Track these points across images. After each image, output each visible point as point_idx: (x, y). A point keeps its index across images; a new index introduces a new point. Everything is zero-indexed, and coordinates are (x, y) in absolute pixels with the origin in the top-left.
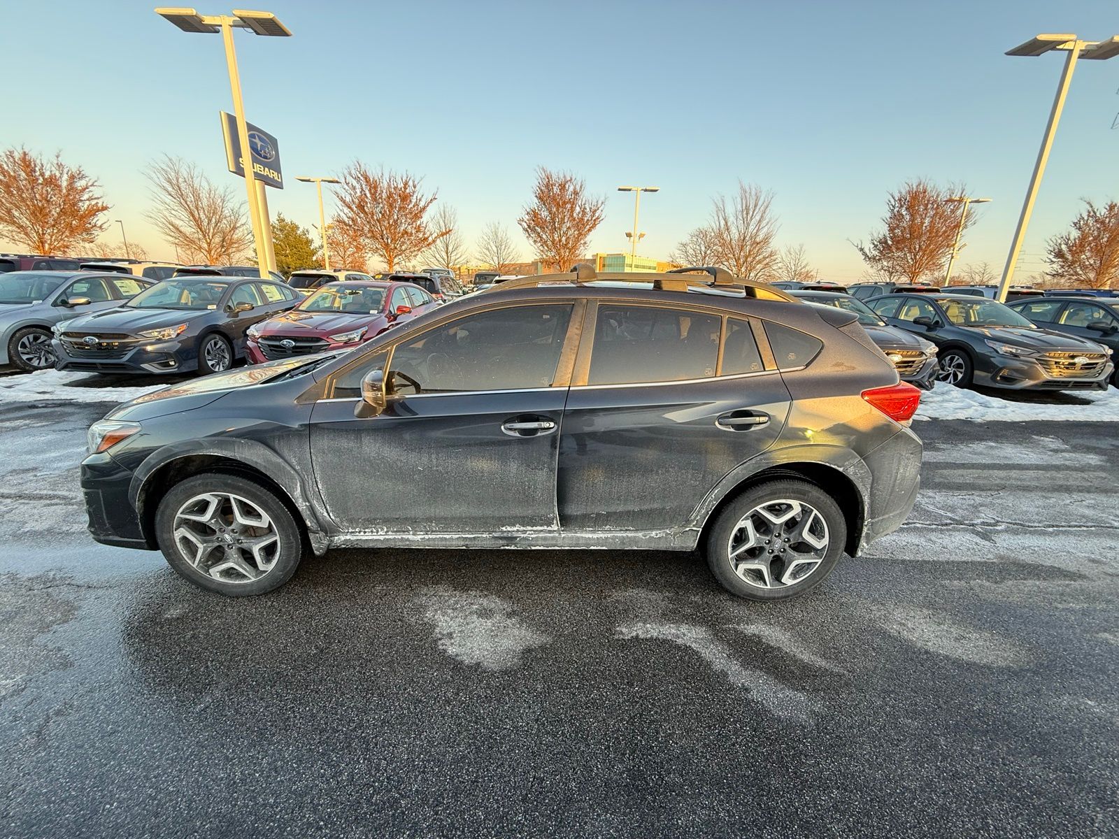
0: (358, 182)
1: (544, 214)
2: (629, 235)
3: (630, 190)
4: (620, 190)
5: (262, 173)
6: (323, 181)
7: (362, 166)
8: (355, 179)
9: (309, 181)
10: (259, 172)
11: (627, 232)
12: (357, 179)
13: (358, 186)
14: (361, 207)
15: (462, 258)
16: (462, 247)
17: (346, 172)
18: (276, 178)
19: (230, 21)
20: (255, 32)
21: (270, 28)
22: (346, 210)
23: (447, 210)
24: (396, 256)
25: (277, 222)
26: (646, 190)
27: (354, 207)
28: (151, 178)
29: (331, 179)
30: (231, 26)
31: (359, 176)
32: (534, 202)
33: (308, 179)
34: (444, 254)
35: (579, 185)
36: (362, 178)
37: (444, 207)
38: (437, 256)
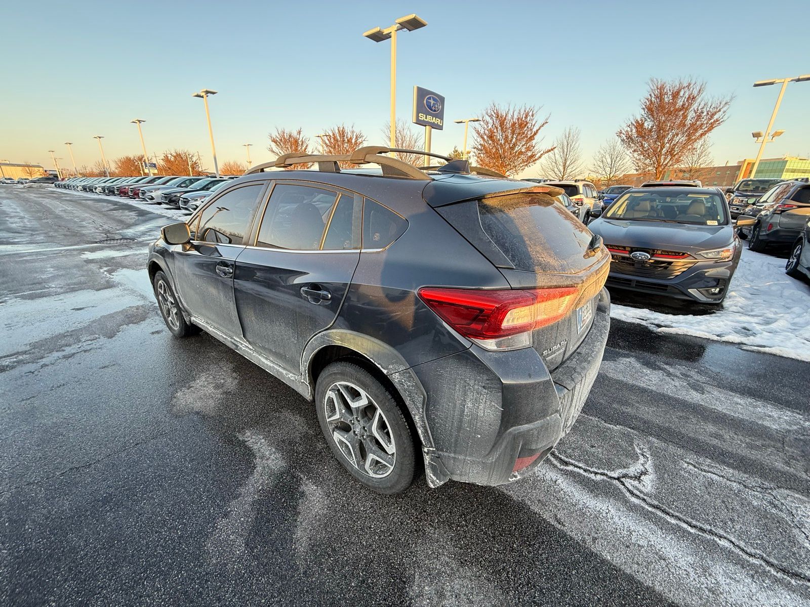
0: (491, 118)
1: (648, 124)
2: (757, 135)
3: (772, 83)
4: (756, 85)
5: (431, 121)
6: (469, 121)
7: (497, 106)
8: (490, 116)
9: (461, 122)
10: (429, 121)
11: (755, 131)
12: (491, 116)
13: (491, 121)
14: (491, 137)
15: (576, 171)
16: (578, 162)
17: (484, 113)
18: (439, 123)
19: (395, 27)
20: (408, 29)
21: (414, 24)
22: (479, 139)
23: (572, 131)
24: (508, 171)
25: (453, 153)
26: (799, 80)
27: (485, 137)
28: (385, 133)
29: (473, 119)
30: (396, 31)
31: (493, 113)
32: (639, 113)
33: (460, 121)
34: (561, 168)
35: (698, 88)
36: (494, 115)
37: (570, 129)
38: (556, 170)
